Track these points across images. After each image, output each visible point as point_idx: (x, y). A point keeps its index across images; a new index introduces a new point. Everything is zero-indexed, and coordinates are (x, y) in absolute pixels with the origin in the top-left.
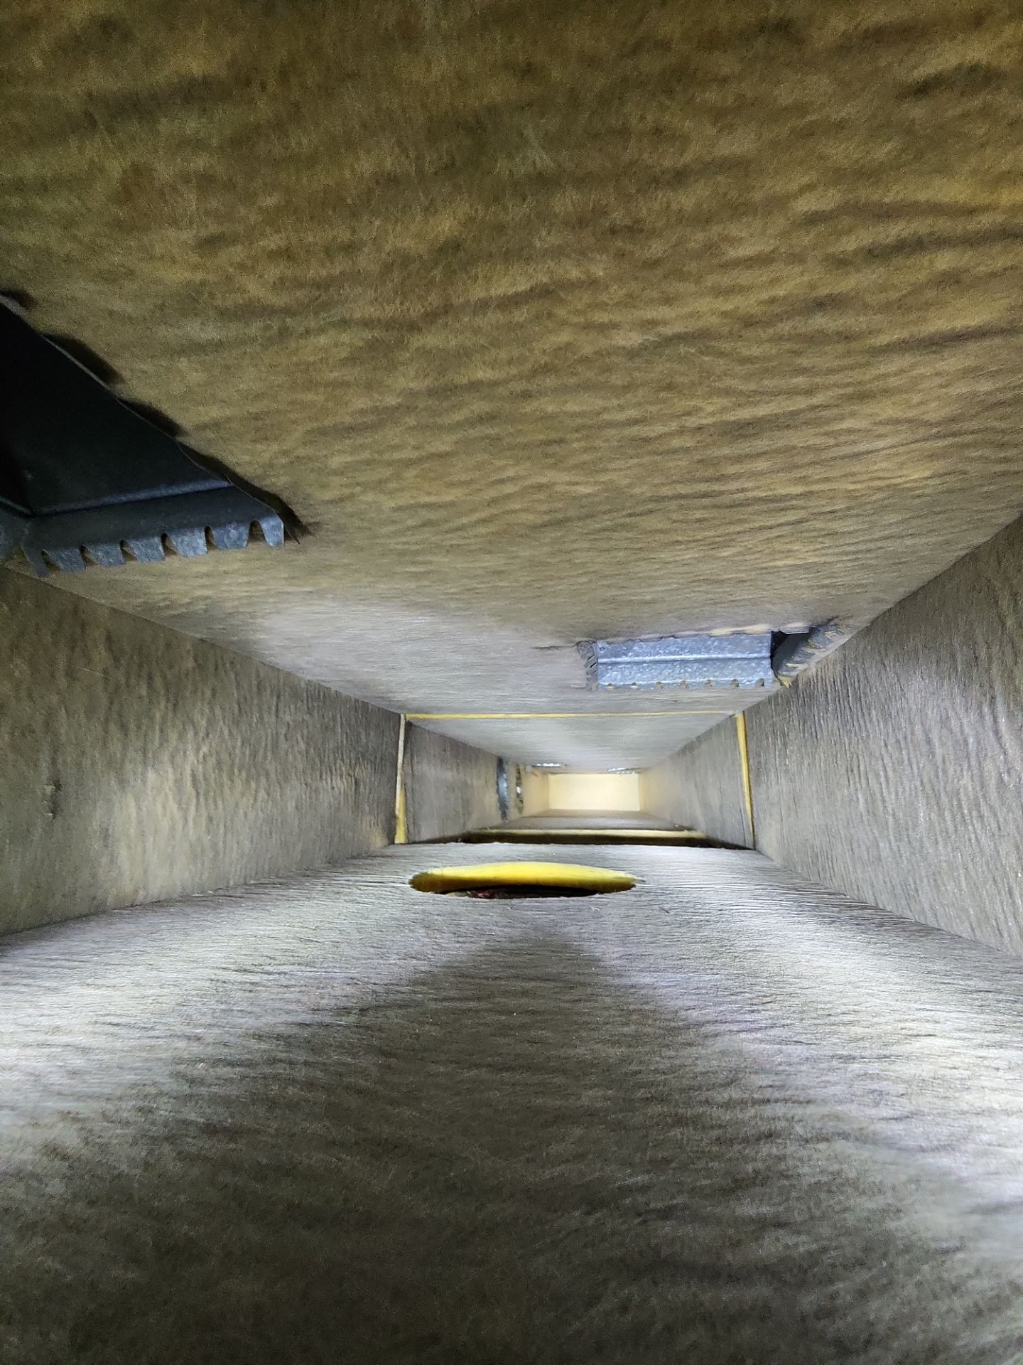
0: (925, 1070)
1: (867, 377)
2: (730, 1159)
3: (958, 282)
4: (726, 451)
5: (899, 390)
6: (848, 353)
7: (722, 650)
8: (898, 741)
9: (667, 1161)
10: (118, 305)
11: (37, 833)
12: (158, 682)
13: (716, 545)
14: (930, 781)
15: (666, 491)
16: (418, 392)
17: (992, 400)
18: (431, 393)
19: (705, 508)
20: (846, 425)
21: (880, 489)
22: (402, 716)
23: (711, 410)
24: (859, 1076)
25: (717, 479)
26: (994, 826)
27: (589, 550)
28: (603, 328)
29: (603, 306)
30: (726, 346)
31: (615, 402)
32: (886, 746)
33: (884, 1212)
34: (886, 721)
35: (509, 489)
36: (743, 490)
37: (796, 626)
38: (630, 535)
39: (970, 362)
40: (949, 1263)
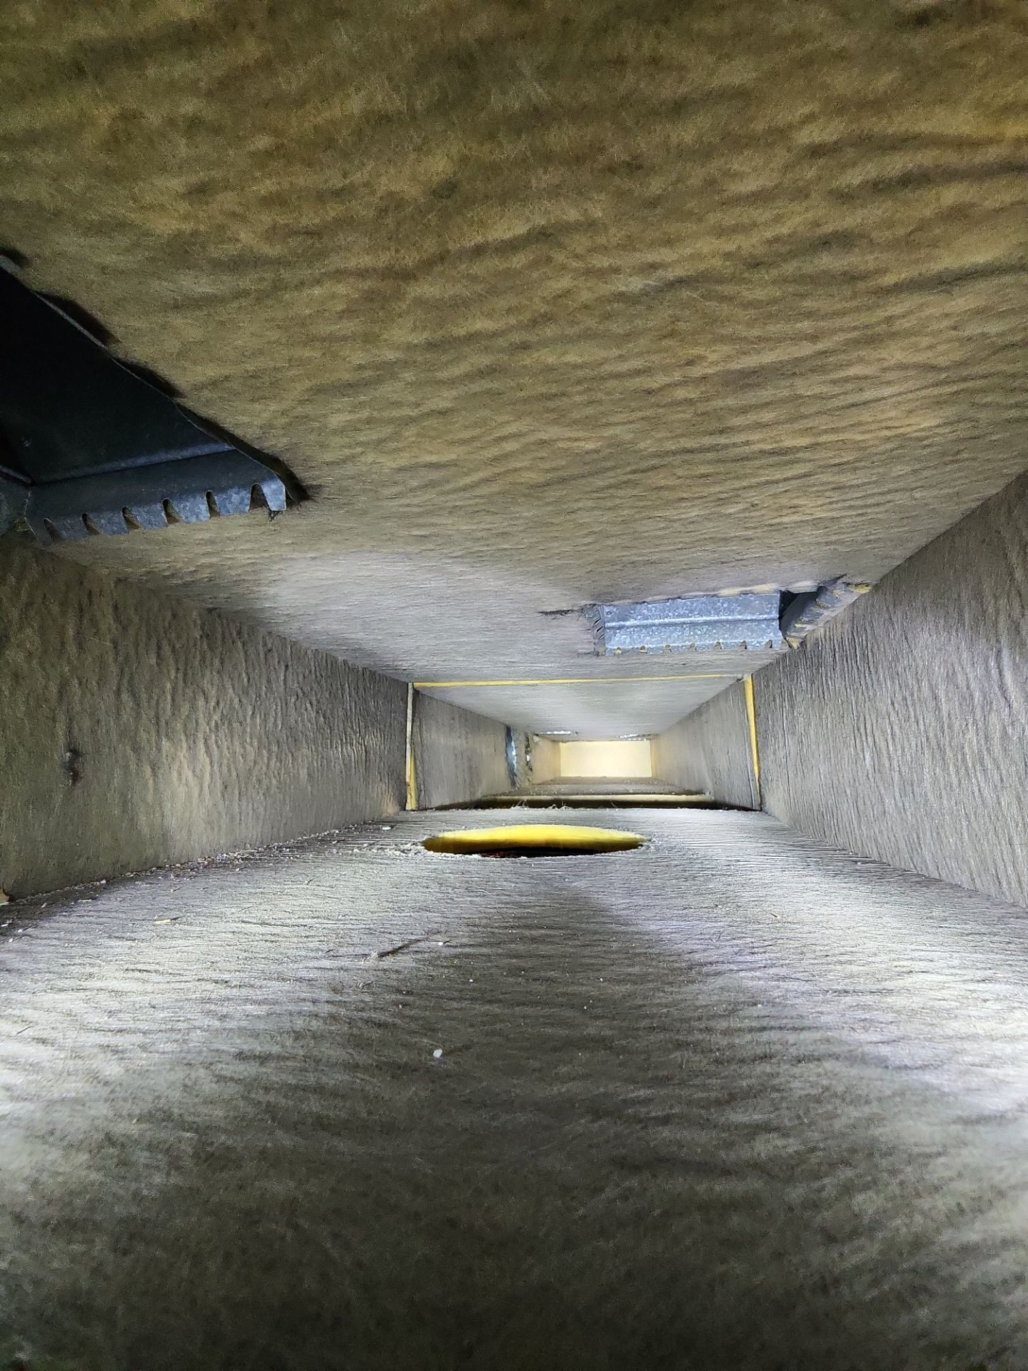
0: (916, 1002)
1: (874, 320)
2: (726, 1077)
3: (966, 217)
4: (731, 401)
5: (908, 333)
6: (854, 296)
7: (732, 612)
8: (905, 699)
9: (669, 1078)
10: (110, 259)
11: (59, 798)
12: (167, 649)
13: (722, 501)
14: (936, 735)
15: (670, 445)
16: (416, 346)
17: (1000, 342)
18: (431, 346)
19: (709, 462)
20: (852, 371)
21: (888, 439)
22: (410, 686)
23: (715, 359)
24: (851, 1007)
25: (722, 432)
26: (997, 777)
27: (593, 509)
28: (601, 274)
29: (604, 250)
30: (727, 289)
31: (616, 352)
32: (893, 704)
33: (871, 1120)
34: (892, 679)
35: (510, 446)
36: (747, 443)
37: (804, 585)
38: (635, 492)
39: (981, 302)
40: (930, 1167)
